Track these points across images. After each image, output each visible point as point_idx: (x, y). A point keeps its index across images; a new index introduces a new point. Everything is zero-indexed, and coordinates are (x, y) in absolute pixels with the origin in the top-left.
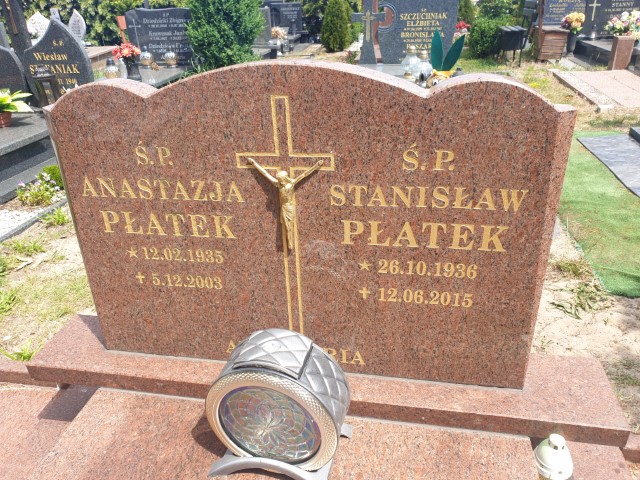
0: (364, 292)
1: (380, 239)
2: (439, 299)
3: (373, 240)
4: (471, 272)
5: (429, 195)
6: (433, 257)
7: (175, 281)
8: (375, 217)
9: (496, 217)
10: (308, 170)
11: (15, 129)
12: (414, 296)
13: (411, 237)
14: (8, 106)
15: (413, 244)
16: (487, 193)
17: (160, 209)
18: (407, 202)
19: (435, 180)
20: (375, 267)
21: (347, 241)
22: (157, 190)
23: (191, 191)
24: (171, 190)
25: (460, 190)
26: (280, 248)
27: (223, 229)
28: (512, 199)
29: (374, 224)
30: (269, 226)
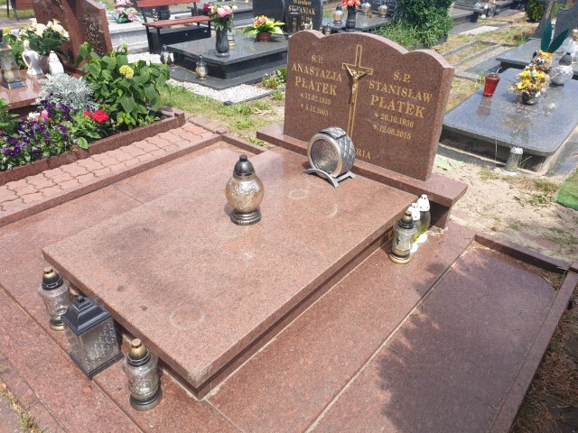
0: (375, 126)
1: (383, 105)
2: (400, 134)
3: (381, 105)
4: (411, 124)
5: (401, 91)
6: (400, 115)
7: (313, 109)
8: (383, 95)
9: (421, 103)
10: (363, 73)
11: (271, 43)
12: (391, 131)
13: (393, 106)
14: (271, 29)
15: (394, 109)
16: (419, 93)
17: (315, 79)
18: (393, 91)
19: (403, 85)
20: (380, 117)
21: (372, 104)
22: (315, 72)
23: (326, 74)
24: (320, 72)
25: (411, 90)
26: (350, 102)
27: (333, 92)
28: (427, 97)
29: (382, 98)
30: (347, 92)
